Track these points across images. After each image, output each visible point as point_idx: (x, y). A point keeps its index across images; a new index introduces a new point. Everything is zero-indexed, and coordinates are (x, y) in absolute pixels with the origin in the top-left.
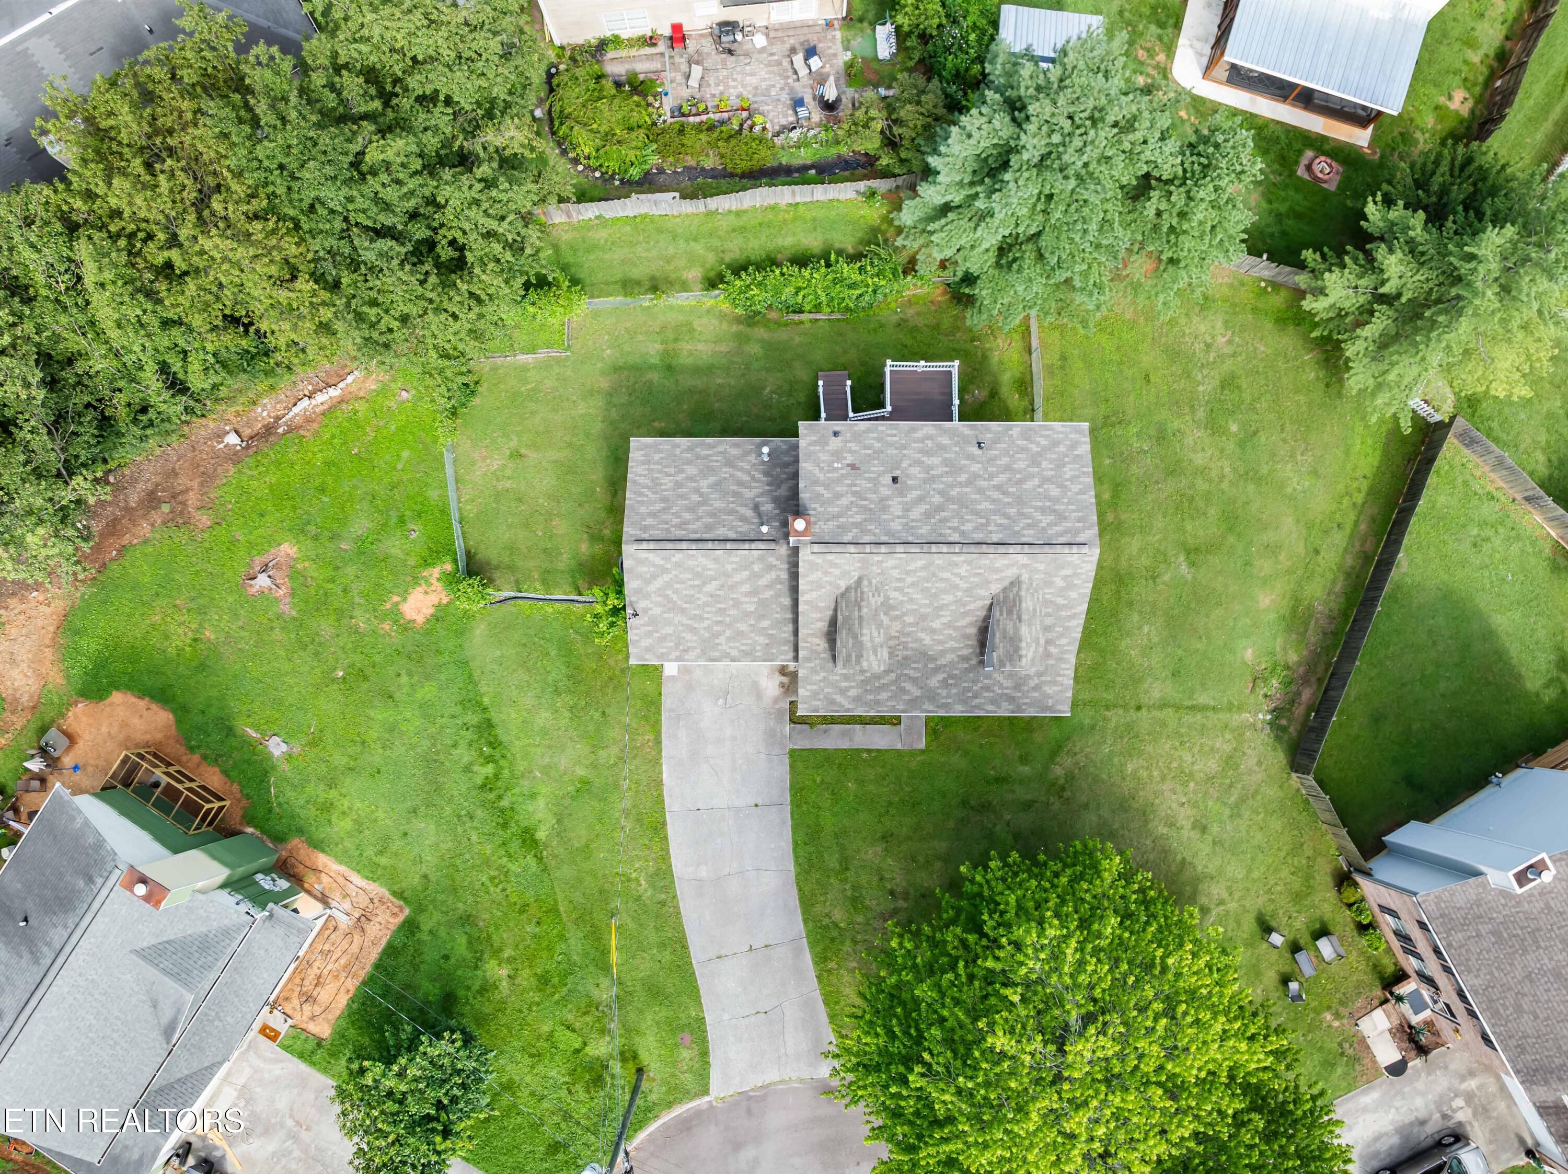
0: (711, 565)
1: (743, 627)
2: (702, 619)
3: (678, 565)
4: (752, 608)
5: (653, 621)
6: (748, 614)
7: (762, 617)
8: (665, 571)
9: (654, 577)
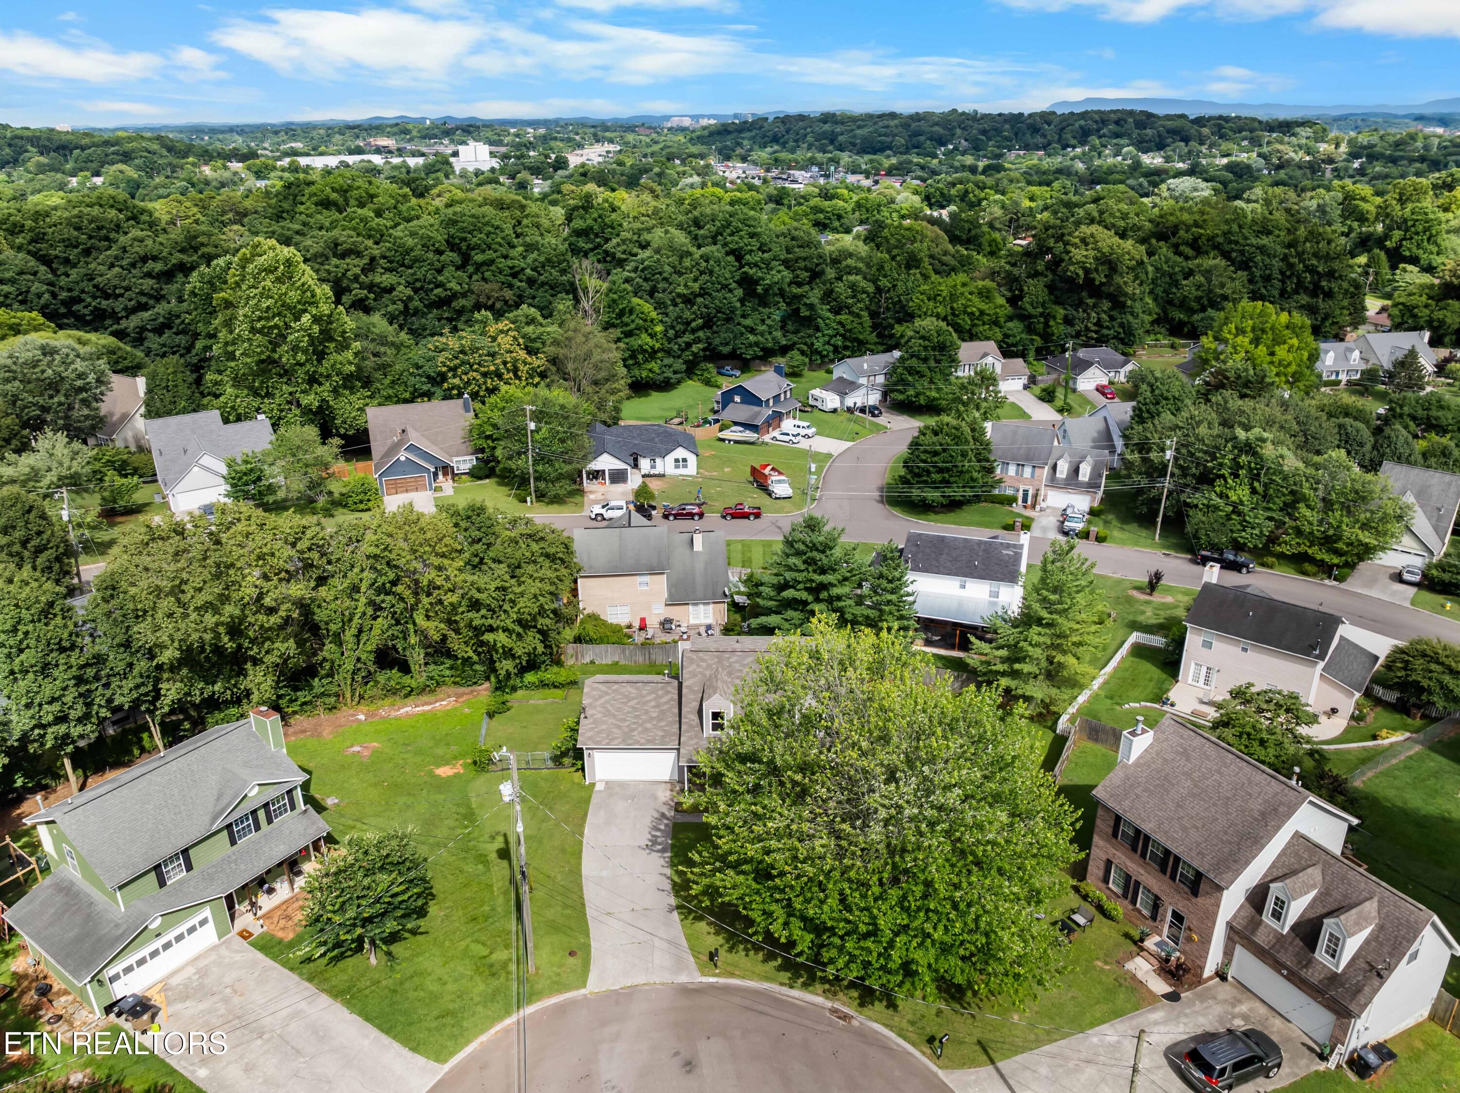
0: (634, 691)
1: (648, 726)
2: (624, 720)
3: (615, 691)
4: (655, 715)
5: (595, 722)
6: (652, 718)
7: (661, 720)
8: (607, 694)
9: (600, 697)
